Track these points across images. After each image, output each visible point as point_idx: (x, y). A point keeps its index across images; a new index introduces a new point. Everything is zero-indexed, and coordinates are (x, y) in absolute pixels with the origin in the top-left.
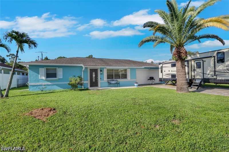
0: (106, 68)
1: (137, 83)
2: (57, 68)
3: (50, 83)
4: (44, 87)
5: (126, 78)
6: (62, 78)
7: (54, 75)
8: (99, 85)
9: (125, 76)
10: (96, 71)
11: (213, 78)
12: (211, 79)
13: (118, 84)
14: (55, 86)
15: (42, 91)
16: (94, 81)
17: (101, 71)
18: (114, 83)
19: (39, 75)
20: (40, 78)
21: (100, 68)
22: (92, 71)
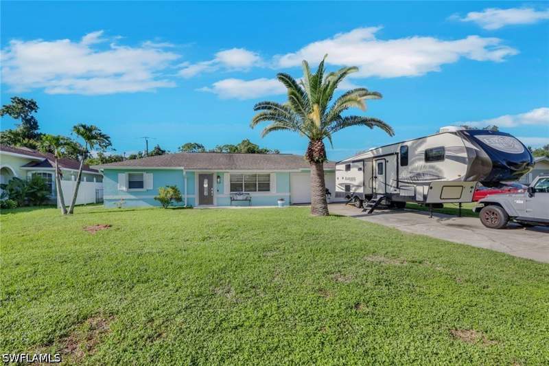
0: (228, 172)
1: (282, 200)
2: (145, 173)
3: (133, 197)
4: (122, 202)
5: (269, 190)
6: (152, 188)
7: (140, 184)
8: (215, 201)
9: (265, 187)
10: (209, 177)
11: (395, 192)
12: (394, 194)
13: (248, 202)
14: (141, 202)
15: (120, 208)
16: (206, 193)
17: (218, 177)
18: (241, 199)
19: (119, 184)
20: (119, 189)
21: (218, 173)
22: (202, 177)
